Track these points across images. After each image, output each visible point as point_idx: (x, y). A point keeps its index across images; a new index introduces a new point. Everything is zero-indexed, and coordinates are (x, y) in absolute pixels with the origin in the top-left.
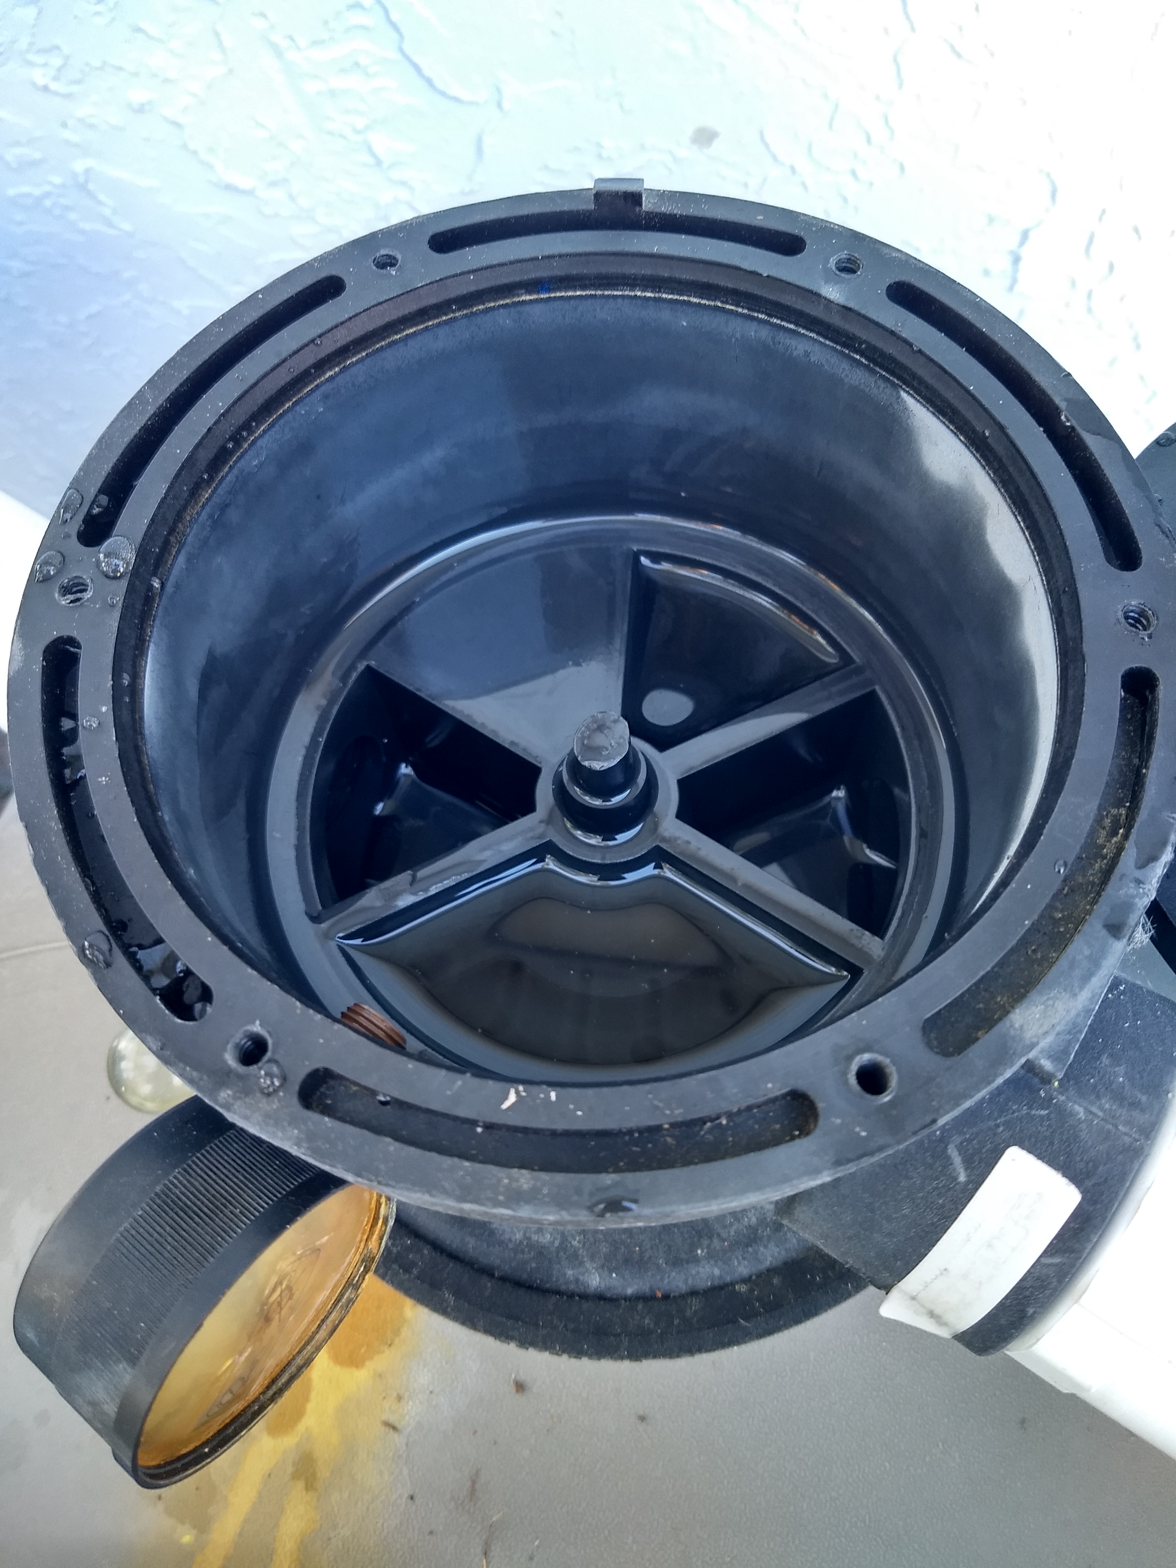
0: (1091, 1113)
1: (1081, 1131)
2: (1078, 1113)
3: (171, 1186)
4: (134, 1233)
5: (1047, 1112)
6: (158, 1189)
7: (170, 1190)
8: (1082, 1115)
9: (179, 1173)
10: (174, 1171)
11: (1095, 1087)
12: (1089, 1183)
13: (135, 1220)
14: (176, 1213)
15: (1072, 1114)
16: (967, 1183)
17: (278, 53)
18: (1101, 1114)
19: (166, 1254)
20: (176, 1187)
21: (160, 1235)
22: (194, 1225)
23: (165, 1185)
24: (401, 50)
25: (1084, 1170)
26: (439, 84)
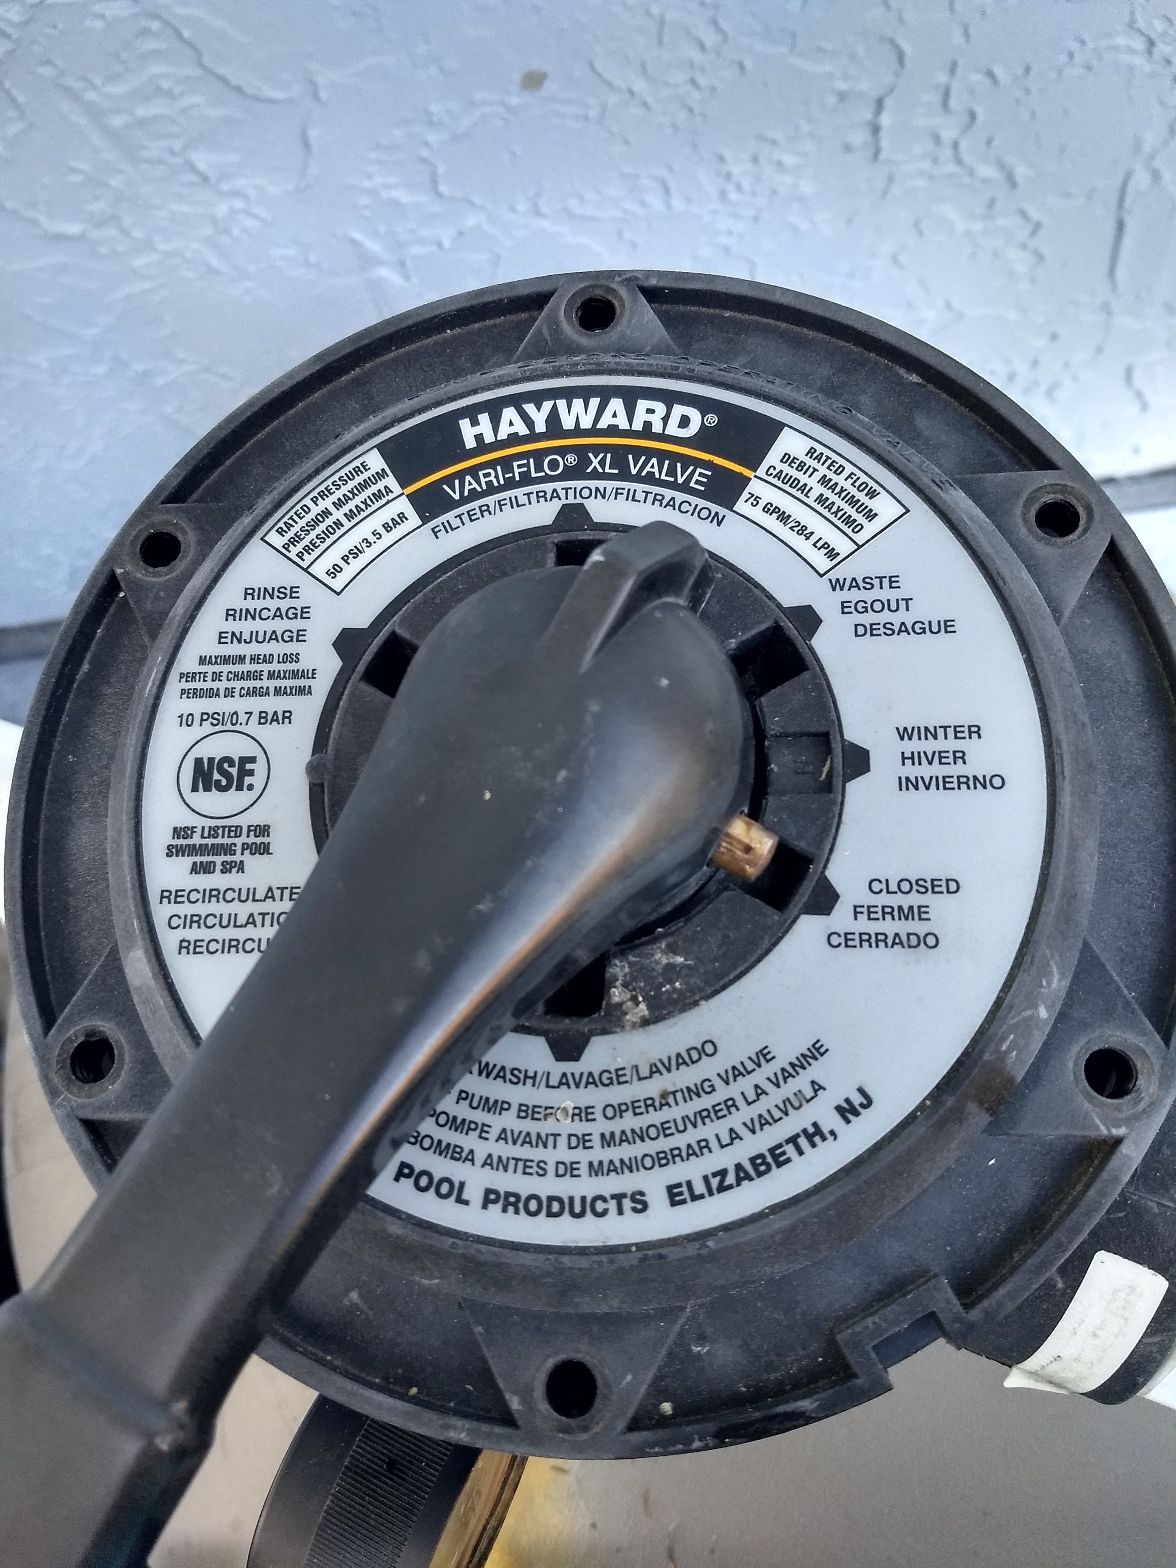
0: (1164, 1205)
1: (1158, 1225)
2: (1152, 1208)
3: (357, 1456)
4: (337, 1508)
5: (1124, 1213)
6: (347, 1462)
7: (358, 1460)
8: (1156, 1210)
9: (360, 1440)
10: (355, 1441)
11: (1162, 1179)
12: (1172, 1270)
13: (335, 1496)
14: (369, 1481)
15: (1148, 1210)
16: (1065, 1289)
17: (75, 96)
18: (1172, 1205)
19: (373, 1523)
20: (363, 1456)
21: (361, 1505)
22: (388, 1489)
23: (352, 1456)
24: (201, 65)
25: (1167, 1259)
26: (249, 90)
